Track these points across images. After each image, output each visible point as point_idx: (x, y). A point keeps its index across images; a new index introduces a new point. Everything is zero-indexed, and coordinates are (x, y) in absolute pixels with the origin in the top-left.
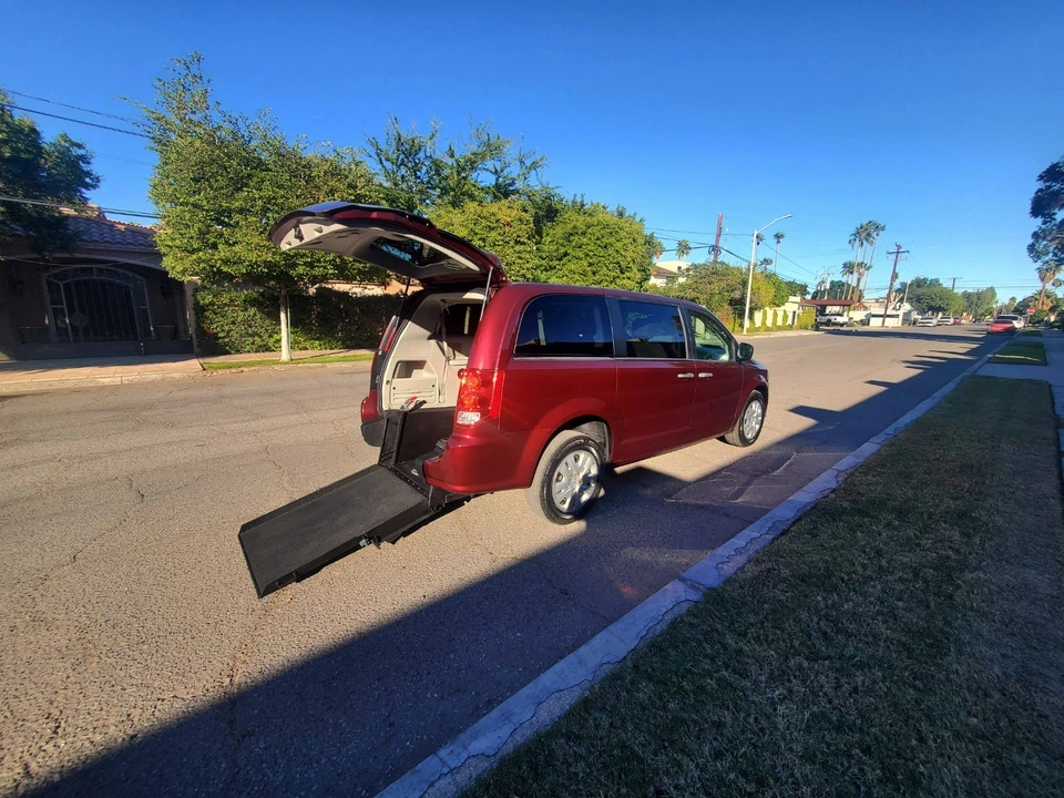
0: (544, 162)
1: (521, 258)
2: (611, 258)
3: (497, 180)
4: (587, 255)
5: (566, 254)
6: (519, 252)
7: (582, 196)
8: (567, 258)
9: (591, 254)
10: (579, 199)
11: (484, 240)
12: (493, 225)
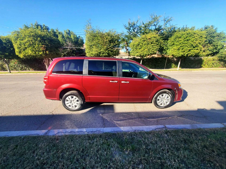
0: (172, 19)
1: (153, 47)
2: (189, 44)
3: (156, 27)
4: (180, 44)
5: (174, 44)
6: (152, 46)
7: (186, 25)
8: (174, 45)
9: (182, 43)
10: (185, 27)
11: (142, 44)
12: (145, 40)
